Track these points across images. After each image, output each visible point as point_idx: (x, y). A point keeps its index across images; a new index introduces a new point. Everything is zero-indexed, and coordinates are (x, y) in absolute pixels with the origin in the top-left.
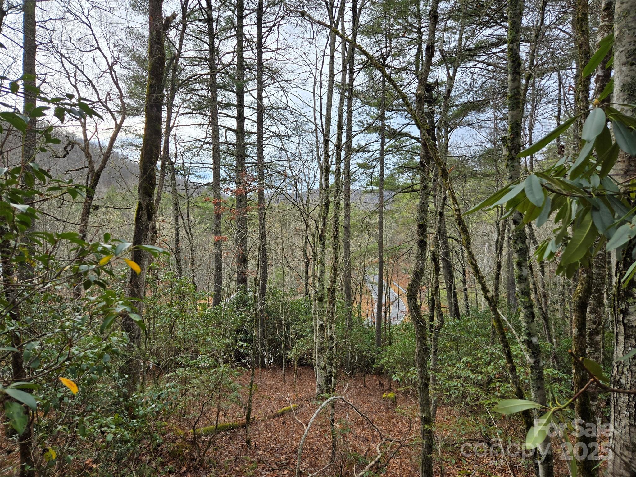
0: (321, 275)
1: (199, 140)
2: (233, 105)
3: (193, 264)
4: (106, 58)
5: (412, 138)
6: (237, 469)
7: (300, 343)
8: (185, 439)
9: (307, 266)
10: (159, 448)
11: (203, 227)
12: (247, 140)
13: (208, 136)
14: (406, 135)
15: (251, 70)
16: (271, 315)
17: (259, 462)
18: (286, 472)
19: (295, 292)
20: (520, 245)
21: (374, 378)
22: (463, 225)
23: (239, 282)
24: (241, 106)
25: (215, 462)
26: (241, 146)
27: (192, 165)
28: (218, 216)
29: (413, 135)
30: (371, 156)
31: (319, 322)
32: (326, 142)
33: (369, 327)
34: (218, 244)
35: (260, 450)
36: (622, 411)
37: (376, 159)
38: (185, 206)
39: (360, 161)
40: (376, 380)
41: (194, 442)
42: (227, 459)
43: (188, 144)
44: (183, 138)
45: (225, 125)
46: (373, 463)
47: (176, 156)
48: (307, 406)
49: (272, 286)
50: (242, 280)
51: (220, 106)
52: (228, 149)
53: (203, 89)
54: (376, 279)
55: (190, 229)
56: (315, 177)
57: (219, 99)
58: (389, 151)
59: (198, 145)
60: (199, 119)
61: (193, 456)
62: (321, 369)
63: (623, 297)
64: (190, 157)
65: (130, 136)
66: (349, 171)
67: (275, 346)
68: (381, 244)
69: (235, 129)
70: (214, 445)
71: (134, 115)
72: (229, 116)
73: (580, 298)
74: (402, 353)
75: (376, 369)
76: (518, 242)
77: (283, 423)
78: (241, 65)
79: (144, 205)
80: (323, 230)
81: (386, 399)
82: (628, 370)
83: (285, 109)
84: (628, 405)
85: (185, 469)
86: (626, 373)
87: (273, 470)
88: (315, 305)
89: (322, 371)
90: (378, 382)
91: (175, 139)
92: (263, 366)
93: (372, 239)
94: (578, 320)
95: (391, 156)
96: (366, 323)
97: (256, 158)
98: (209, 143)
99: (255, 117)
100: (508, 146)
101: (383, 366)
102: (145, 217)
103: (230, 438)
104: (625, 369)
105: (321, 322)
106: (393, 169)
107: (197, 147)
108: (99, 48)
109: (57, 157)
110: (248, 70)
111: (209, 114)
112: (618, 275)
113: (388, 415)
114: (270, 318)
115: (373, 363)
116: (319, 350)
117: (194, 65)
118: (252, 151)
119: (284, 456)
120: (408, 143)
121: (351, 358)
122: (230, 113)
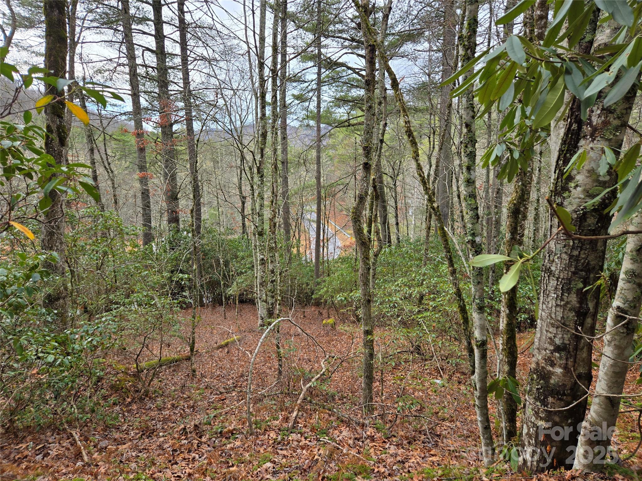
0: (261, 209)
1: (111, 60)
2: (150, 20)
3: (116, 202)
5: (349, 68)
6: (185, 396)
7: (239, 279)
8: (127, 373)
9: (243, 203)
10: (99, 384)
11: (124, 164)
12: (169, 63)
13: (122, 55)
14: (343, 65)
16: (207, 254)
17: (206, 388)
18: (234, 394)
19: (230, 231)
20: (470, 149)
21: (313, 309)
22: (413, 137)
23: (170, 221)
24: (159, 22)
25: (161, 392)
26: (163, 70)
28: (142, 150)
29: (349, 65)
30: (307, 87)
31: (260, 257)
32: (261, 65)
33: (307, 263)
34: (143, 181)
35: (206, 378)
36: (550, 295)
37: (312, 90)
38: (101, 139)
39: (296, 92)
40: (315, 311)
41: (137, 375)
42: (173, 388)
43: (99, 65)
44: (91, 57)
45: (141, 43)
46: (319, 375)
47: (84, 79)
48: (250, 337)
49: (207, 226)
50: (174, 219)
51: (133, 21)
52: (147, 73)
54: (314, 216)
55: (109, 164)
56: (248, 108)
57: (132, 11)
58: (325, 82)
60: (109, 34)
61: (137, 387)
62: (263, 301)
63: (560, 192)
65: (24, 54)
66: (285, 102)
67: (213, 285)
68: (318, 178)
69: (155, 49)
70: (158, 378)
71: (26, 27)
72: (144, 33)
73: (515, 204)
74: (340, 283)
75: (316, 299)
76: (469, 146)
77: (228, 352)
79: (54, 128)
80: (260, 163)
81: (326, 325)
82: (558, 258)
83: (211, 29)
84: (556, 288)
85: (129, 400)
86: (557, 260)
87: (221, 393)
88: (254, 240)
89: (264, 303)
90: (317, 312)
91: (81, 58)
92: (202, 305)
93: (310, 174)
94: (511, 225)
95: (327, 87)
96: (304, 259)
97: (182, 85)
98: (124, 65)
99: (177, 36)
100: (464, 45)
101: (322, 296)
102: (57, 141)
103: (174, 371)
104: (556, 257)
105: (262, 257)
106: (330, 102)
111: (121, 28)
112: (557, 172)
113: (328, 338)
114: (207, 257)
115: (312, 294)
116: (261, 284)
118: (176, 76)
119: (231, 381)
120: (344, 74)
121: (291, 291)
122: (146, 29)
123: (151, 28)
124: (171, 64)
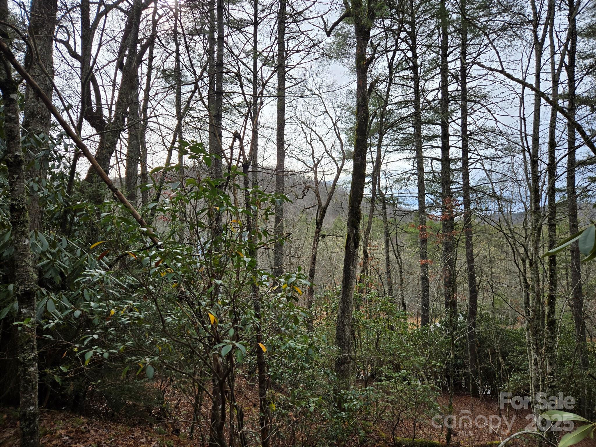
1: (406, 172)
2: (438, 136)
3: (401, 285)
4: (332, 118)
13: (414, 168)
15: (455, 101)
16: (483, 342)
23: (447, 305)
24: (445, 136)
26: (447, 173)
27: (400, 195)
28: (425, 241)
31: (534, 355)
34: (424, 267)
38: (394, 232)
43: (397, 177)
45: (428, 156)
47: (386, 188)
50: (451, 304)
51: (424, 139)
52: (434, 177)
53: (409, 127)
55: (399, 253)
57: (424, 132)
59: (406, 176)
60: (407, 154)
64: (399, 188)
69: (440, 158)
72: (434, 147)
78: (446, 99)
79: (352, 236)
88: (528, 336)
91: (385, 174)
97: (462, 183)
98: (415, 174)
102: (352, 245)
107: (404, 179)
108: (326, 112)
109: (298, 198)
110: (453, 102)
111: (415, 148)
114: (483, 345)
117: (401, 108)
118: (458, 178)
122: (436, 144)
123: (439, 142)
124: (454, 168)
